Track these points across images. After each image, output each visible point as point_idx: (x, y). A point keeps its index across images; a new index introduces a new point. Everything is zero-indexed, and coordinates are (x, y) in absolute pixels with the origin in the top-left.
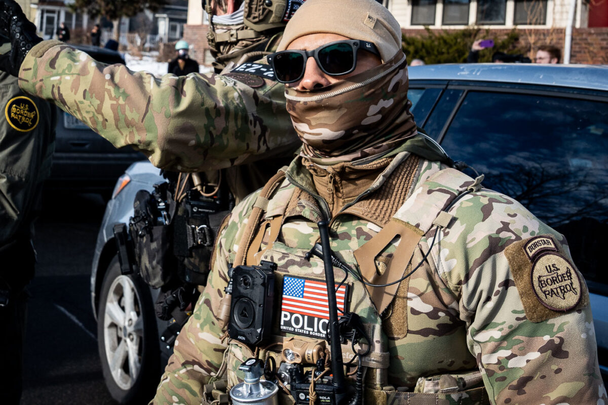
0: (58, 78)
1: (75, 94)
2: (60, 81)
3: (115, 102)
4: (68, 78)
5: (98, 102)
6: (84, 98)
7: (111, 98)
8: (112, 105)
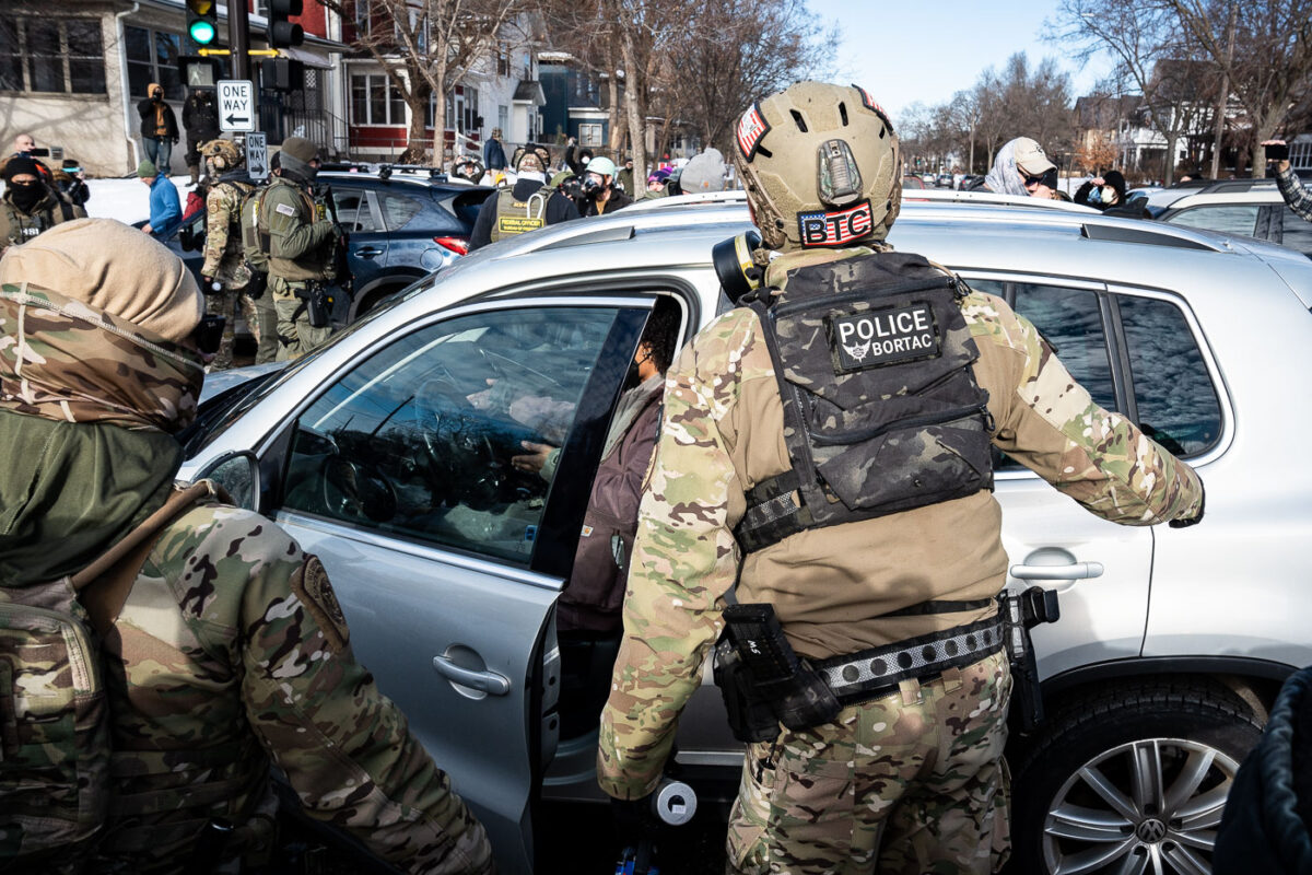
0: (618, 751)
1: (633, 729)
2: (621, 748)
3: (637, 683)
4: (617, 739)
5: (638, 703)
6: (636, 719)
7: (632, 688)
8: (640, 687)
